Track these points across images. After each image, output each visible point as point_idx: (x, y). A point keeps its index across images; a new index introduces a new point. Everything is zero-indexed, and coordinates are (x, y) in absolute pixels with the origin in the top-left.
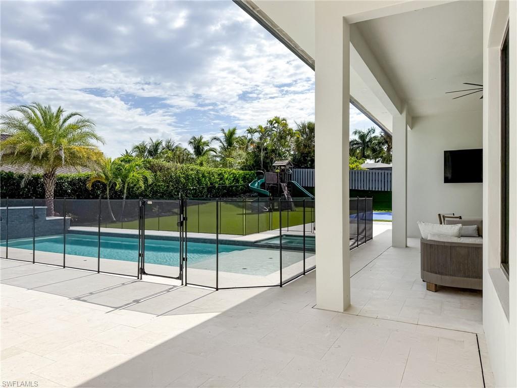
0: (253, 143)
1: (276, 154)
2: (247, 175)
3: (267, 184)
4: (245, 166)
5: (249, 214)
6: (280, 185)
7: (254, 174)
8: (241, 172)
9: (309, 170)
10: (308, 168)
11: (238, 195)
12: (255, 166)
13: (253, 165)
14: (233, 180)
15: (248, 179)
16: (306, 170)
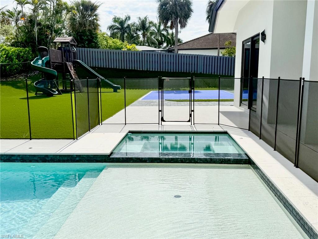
0: (24, 16)
1: (52, 31)
2: (21, 52)
3: (52, 62)
4: (16, 42)
5: (33, 98)
6: (66, 64)
7: (28, 52)
8: (13, 49)
9: (86, 49)
10: (85, 47)
11: (12, 75)
12: (28, 43)
13: (26, 41)
14: (6, 58)
15: (22, 57)
16: (83, 49)
